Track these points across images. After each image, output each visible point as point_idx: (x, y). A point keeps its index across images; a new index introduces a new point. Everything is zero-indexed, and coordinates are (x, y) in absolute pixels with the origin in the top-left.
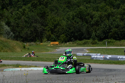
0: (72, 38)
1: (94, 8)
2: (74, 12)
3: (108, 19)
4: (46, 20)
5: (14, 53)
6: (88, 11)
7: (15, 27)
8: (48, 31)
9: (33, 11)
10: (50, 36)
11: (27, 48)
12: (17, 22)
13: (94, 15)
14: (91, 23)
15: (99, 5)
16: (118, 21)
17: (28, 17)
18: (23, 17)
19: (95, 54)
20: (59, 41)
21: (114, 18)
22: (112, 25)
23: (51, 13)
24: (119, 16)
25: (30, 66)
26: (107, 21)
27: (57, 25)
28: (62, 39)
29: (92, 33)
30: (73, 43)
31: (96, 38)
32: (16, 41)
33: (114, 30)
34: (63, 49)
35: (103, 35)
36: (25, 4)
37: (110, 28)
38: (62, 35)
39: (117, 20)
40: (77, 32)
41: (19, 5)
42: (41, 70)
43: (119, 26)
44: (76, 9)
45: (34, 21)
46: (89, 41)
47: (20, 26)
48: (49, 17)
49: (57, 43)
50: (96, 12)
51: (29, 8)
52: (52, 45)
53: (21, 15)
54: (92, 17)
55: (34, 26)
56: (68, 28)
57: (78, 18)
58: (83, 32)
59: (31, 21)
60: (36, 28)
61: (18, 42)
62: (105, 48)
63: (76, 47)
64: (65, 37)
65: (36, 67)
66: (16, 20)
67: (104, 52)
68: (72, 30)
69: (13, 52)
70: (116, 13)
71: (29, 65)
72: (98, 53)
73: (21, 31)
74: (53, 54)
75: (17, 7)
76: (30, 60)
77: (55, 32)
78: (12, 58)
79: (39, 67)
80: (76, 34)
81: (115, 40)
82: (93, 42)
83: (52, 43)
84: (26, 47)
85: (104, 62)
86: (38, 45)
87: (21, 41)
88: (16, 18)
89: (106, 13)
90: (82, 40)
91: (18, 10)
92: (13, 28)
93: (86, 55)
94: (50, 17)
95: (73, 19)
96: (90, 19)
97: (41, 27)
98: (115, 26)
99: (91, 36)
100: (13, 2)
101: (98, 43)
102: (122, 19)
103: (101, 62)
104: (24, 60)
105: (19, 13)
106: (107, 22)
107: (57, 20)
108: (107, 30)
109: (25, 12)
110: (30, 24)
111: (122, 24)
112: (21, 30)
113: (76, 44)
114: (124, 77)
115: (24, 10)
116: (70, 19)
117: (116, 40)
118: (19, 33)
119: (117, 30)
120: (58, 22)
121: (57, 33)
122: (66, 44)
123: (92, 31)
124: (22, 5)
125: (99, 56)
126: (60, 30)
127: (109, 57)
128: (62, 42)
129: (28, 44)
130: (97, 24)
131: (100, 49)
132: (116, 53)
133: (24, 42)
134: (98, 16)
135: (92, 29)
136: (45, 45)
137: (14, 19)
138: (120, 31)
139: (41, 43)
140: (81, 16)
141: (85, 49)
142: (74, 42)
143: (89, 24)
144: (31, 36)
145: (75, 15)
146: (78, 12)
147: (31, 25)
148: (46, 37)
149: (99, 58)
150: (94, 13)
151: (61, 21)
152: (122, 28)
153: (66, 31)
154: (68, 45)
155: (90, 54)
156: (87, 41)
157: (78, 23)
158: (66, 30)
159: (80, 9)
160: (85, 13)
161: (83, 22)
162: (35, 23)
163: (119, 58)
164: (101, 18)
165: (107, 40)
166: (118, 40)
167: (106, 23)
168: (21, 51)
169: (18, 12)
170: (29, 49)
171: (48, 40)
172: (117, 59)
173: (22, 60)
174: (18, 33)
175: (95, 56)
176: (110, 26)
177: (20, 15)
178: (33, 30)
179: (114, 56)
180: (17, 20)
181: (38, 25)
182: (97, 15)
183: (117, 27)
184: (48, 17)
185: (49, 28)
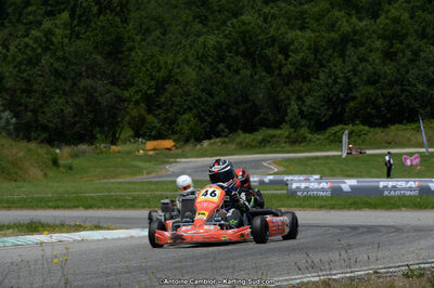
0: (221, 126)
1: (290, 19)
2: (221, 36)
3: (342, 55)
4: (126, 66)
5: (19, 184)
6: (272, 29)
7: (18, 93)
8: (137, 103)
9: (78, 37)
10: (143, 120)
11: (64, 166)
12: (25, 75)
13: (292, 42)
14: (284, 71)
15: (306, 6)
16: (377, 61)
17: (64, 59)
18: (48, 57)
19: (302, 178)
20: (176, 137)
21: (362, 49)
22: (355, 75)
23: (143, 40)
24: (378, 44)
25: (78, 228)
26: (338, 61)
27: (166, 82)
28: (186, 130)
29: (289, 104)
30: (224, 142)
31: (303, 123)
32: (24, 144)
33: (362, 91)
34: (191, 165)
35: (328, 109)
36: (50, 14)
37: (350, 87)
38: (186, 116)
39: (373, 57)
40: (237, 103)
41: (31, 17)
42: (115, 237)
43: (380, 76)
44: (229, 24)
45: (84, 69)
46: (277, 132)
47: (35, 92)
48: (138, 55)
49: (168, 143)
50: (299, 33)
51: (66, 25)
52: (151, 153)
53: (39, 51)
54: (285, 50)
55: (85, 88)
56: (203, 91)
57: (237, 54)
58: (257, 102)
59: (73, 70)
60: (92, 96)
61: (33, 145)
62: (334, 156)
63: (233, 154)
64: (194, 121)
65: (98, 227)
66: (23, 67)
67: (332, 170)
68: (217, 99)
69: (15, 181)
70: (367, 34)
71: (72, 224)
72: (313, 173)
73: (41, 106)
74: (157, 183)
75: (26, 24)
76: (76, 207)
77: (159, 107)
78: (13, 202)
79: (108, 229)
80: (234, 112)
81: (367, 128)
82: (294, 135)
83: (150, 144)
84: (61, 162)
85: (333, 202)
86: (102, 152)
87: (42, 142)
88: (20, 63)
89: (333, 35)
90: (256, 130)
91: (27, 36)
92: (12, 96)
93: (271, 182)
94: (139, 53)
95: (221, 59)
96: (280, 56)
97: (109, 91)
98: (365, 78)
99: (286, 114)
100: (10, 6)
101: (310, 141)
102: (389, 55)
103: (323, 203)
104: (56, 207)
105: (31, 43)
106: (337, 65)
107: (166, 63)
108: (340, 91)
109: (54, 39)
110: (70, 82)
111: (389, 69)
112: (40, 102)
113: (233, 146)
114: (402, 251)
115: (50, 33)
116: (211, 60)
117: (370, 126)
118: (35, 112)
119: (372, 91)
120: (170, 72)
121: (168, 110)
122: (198, 146)
123: (288, 98)
124: (39, 18)
125: (315, 184)
126: (177, 100)
127: (348, 184)
128: (187, 141)
129: (67, 150)
130: (304, 73)
131: (317, 158)
132: (374, 171)
133: (52, 146)
134: (306, 45)
135: (289, 92)
136: (129, 153)
137: (15, 67)
138: (382, 94)
139: (113, 147)
140: (247, 49)
141: (265, 160)
142: (226, 139)
143: (278, 75)
144: (75, 123)
145: (224, 46)
146: (235, 35)
147: (74, 84)
148: (130, 123)
149: (317, 190)
150: (291, 35)
151: (179, 67)
152: (391, 84)
153: (196, 102)
154: (206, 150)
155: (286, 178)
156: (271, 132)
157: (237, 72)
158: (200, 99)
159: (244, 24)
160: (260, 37)
161: (254, 67)
162: (88, 77)
163: (386, 187)
164: (316, 51)
165: (340, 126)
166: (379, 125)
167: (334, 69)
168: (45, 175)
169: (26, 39)
170: (70, 168)
171: (137, 135)
172: (378, 191)
173: (49, 207)
174: (29, 114)
175: (303, 185)
176: (348, 80)
177: (34, 50)
178: (82, 101)
179: (368, 182)
180: (25, 71)
181: (100, 85)
182: (304, 41)
183: (372, 81)
184: (133, 54)
185: (137, 92)
